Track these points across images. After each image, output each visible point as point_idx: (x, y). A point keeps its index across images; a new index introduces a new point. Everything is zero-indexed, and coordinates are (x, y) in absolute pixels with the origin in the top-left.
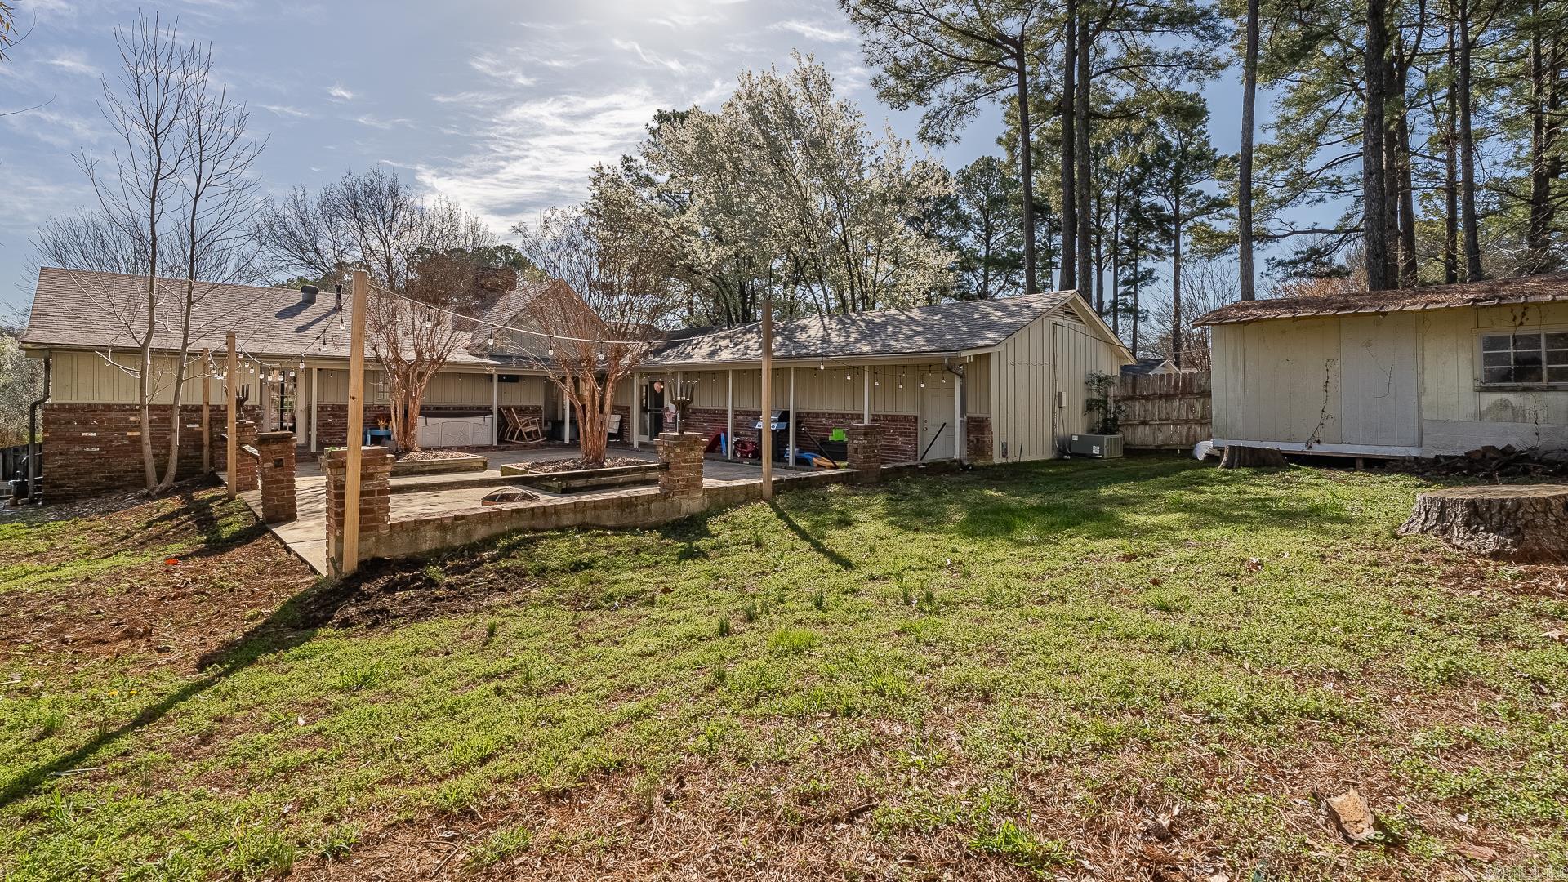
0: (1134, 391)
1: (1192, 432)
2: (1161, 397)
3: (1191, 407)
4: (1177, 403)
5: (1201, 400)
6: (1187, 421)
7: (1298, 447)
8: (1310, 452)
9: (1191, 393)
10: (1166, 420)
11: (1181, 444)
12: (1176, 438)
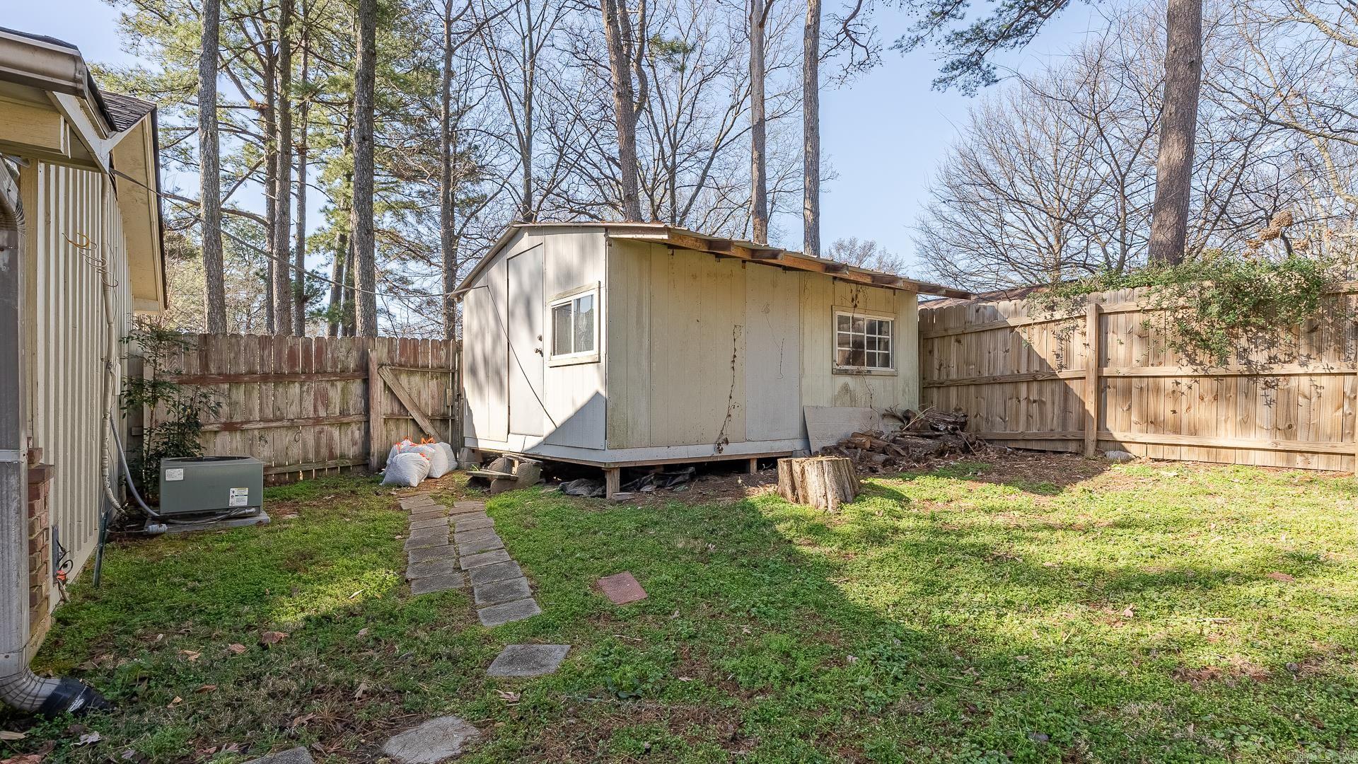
0: (205, 366)
1: (324, 440)
2: (265, 378)
3: (323, 399)
4: (295, 389)
5: (339, 385)
6: (317, 421)
7: (705, 452)
8: (719, 457)
9: (322, 372)
10: (277, 420)
11: (306, 461)
12: (296, 452)
